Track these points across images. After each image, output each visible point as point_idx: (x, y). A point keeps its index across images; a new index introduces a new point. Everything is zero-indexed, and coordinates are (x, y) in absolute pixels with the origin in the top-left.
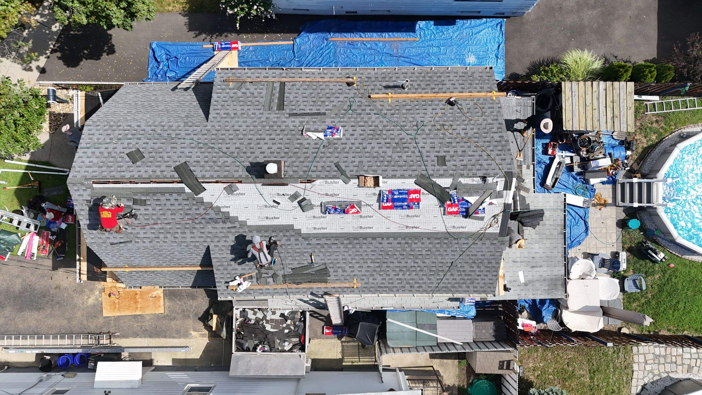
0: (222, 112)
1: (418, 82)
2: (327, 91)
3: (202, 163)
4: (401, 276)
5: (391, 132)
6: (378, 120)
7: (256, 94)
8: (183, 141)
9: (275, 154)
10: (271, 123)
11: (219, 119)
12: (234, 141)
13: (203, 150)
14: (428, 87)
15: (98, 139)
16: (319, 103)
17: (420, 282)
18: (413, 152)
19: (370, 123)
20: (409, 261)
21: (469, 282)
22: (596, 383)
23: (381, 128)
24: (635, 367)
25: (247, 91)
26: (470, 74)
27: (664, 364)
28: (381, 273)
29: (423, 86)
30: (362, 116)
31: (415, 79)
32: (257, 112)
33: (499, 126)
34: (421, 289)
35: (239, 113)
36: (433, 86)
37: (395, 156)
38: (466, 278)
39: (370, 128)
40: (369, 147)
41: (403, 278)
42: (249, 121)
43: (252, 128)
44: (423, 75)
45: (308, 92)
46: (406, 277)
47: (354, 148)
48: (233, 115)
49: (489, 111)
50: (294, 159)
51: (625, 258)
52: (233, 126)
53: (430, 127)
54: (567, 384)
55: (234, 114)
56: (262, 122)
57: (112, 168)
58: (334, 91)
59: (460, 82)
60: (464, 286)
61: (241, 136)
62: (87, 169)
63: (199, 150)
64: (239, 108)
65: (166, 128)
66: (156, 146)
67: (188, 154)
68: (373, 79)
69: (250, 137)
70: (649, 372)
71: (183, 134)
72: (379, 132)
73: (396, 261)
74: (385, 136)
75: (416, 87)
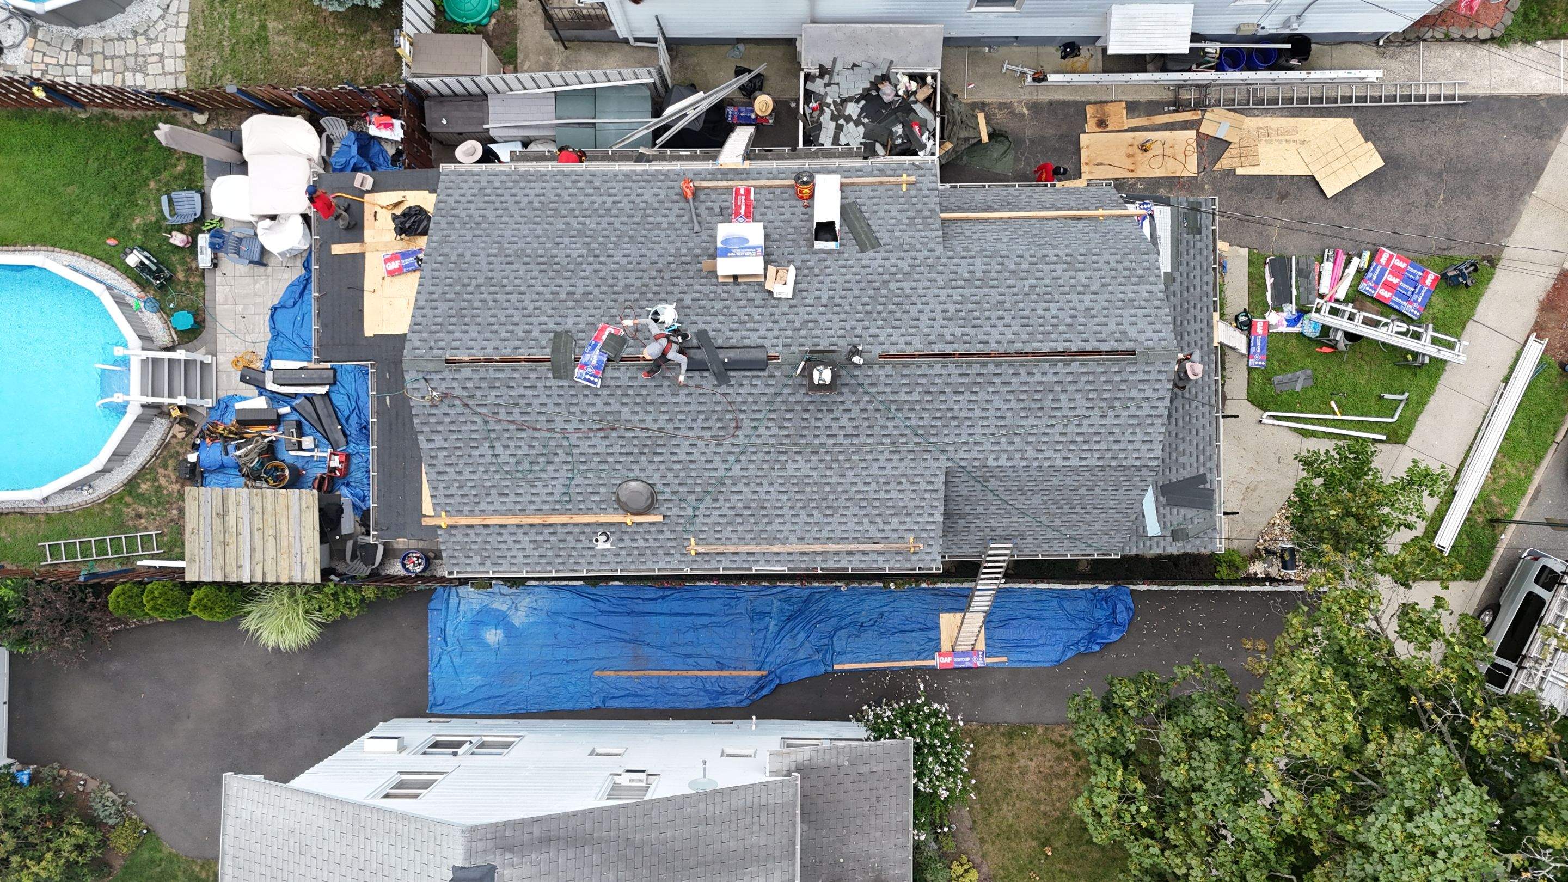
0: (923, 486)
1: (579, 545)
2: (741, 528)
3: (948, 390)
4: (609, 200)
5: (624, 451)
6: (649, 473)
7: (866, 520)
8: (986, 432)
9: (824, 408)
10: (835, 465)
11: (927, 472)
12: (896, 432)
13: (949, 415)
14: (562, 537)
15: (1134, 433)
16: (753, 505)
17: (575, 191)
18: (583, 412)
19: (662, 467)
20: (593, 226)
21: (488, 191)
22: (255, 18)
23: (643, 458)
24: (181, 50)
25: (881, 526)
26: (488, 563)
27: (127, 55)
28: (643, 205)
29: (570, 538)
30: (677, 481)
31: (584, 553)
32: (861, 487)
33: (434, 462)
34: (574, 178)
35: (893, 485)
36: (552, 538)
37: (615, 407)
38: (493, 198)
39: (661, 459)
40: (661, 424)
41: (605, 198)
42: (874, 470)
43: (869, 457)
44: (572, 560)
45: (774, 527)
46: (599, 200)
47: (689, 421)
48: (904, 480)
49: (453, 491)
50: (792, 399)
51: (200, 257)
52: (902, 460)
53: (556, 459)
54: (311, 17)
55: (900, 483)
56: (852, 468)
57: (1103, 379)
58: (730, 528)
59: (504, 546)
60: (497, 184)
61: (886, 441)
62: (1146, 378)
63: (956, 415)
64: (894, 494)
65: (1018, 456)
66: (1031, 421)
67: (976, 407)
68: (660, 552)
69: (870, 441)
70: (156, 40)
71: (987, 446)
72: (646, 450)
73: (617, 225)
74: (636, 442)
75: (583, 538)
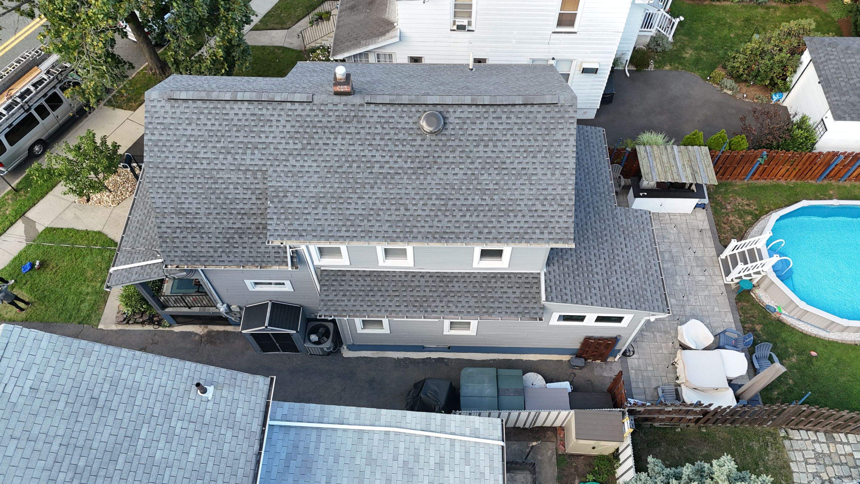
4: (467, 218)
17: (489, 225)
20: (477, 197)
21: (542, 226)
24: (793, 466)
28: (447, 214)
34: (491, 237)
38: (539, 220)
41: (471, 220)
46: (474, 218)
60: (537, 231)
70: (815, 475)
73: (462, 198)
